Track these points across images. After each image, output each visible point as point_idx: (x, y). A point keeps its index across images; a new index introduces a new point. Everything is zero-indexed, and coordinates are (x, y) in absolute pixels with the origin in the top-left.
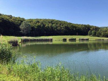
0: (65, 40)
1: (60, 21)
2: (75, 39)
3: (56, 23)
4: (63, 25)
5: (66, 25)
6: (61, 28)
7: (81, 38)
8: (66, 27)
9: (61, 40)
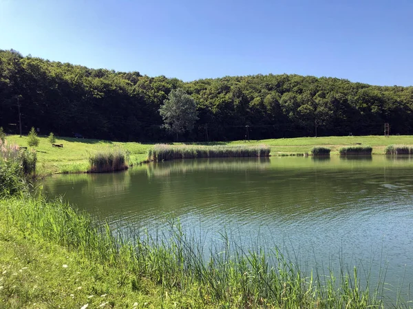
0: (322, 154)
1: (314, 80)
2: (370, 150)
3: (296, 89)
4: (323, 96)
5: (338, 96)
6: (315, 106)
7: (396, 146)
8: (335, 102)
9: (307, 155)
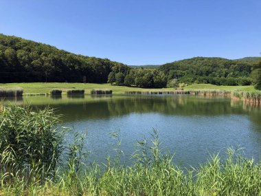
0: (57, 94)
1: (38, 44)
2: (83, 91)
3: (26, 48)
4: (46, 55)
5: (56, 56)
6: (43, 62)
7: (96, 89)
8: (55, 60)
9: (48, 94)
